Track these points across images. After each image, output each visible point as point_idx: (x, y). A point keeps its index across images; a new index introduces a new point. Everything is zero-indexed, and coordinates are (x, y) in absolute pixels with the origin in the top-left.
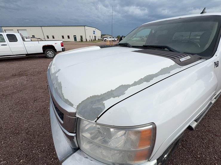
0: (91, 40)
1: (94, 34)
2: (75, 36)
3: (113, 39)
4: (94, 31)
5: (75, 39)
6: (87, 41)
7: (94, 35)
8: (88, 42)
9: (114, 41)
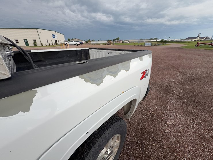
0: (49, 45)
1: (54, 37)
2: (26, 40)
3: (75, 43)
4: (54, 35)
5: (27, 43)
6: (42, 45)
7: (54, 39)
8: (44, 47)
9: (77, 45)
